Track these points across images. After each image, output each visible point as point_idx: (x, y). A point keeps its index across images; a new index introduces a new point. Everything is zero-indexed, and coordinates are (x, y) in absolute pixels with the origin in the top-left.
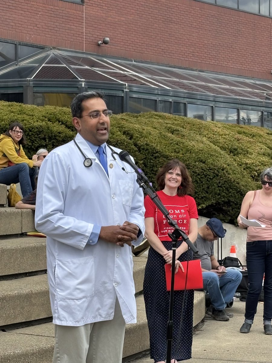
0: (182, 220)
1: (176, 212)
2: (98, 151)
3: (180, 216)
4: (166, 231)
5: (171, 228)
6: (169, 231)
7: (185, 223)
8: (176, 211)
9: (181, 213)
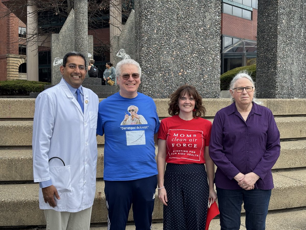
0: (191, 145)
1: (187, 137)
2: (76, 92)
3: (190, 140)
4: (176, 153)
5: (181, 151)
6: (179, 153)
7: (195, 147)
8: (187, 135)
9: (192, 138)
